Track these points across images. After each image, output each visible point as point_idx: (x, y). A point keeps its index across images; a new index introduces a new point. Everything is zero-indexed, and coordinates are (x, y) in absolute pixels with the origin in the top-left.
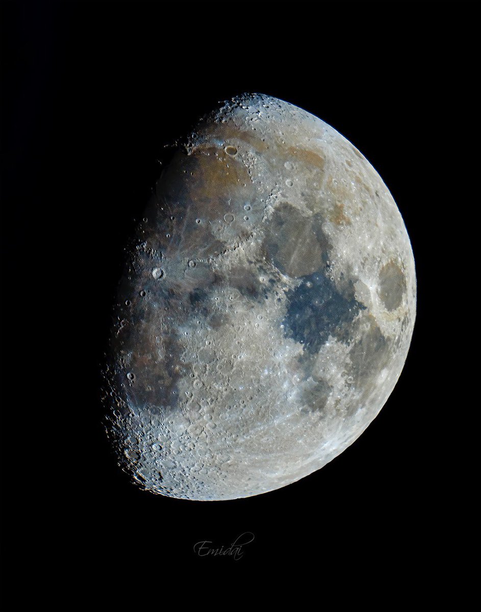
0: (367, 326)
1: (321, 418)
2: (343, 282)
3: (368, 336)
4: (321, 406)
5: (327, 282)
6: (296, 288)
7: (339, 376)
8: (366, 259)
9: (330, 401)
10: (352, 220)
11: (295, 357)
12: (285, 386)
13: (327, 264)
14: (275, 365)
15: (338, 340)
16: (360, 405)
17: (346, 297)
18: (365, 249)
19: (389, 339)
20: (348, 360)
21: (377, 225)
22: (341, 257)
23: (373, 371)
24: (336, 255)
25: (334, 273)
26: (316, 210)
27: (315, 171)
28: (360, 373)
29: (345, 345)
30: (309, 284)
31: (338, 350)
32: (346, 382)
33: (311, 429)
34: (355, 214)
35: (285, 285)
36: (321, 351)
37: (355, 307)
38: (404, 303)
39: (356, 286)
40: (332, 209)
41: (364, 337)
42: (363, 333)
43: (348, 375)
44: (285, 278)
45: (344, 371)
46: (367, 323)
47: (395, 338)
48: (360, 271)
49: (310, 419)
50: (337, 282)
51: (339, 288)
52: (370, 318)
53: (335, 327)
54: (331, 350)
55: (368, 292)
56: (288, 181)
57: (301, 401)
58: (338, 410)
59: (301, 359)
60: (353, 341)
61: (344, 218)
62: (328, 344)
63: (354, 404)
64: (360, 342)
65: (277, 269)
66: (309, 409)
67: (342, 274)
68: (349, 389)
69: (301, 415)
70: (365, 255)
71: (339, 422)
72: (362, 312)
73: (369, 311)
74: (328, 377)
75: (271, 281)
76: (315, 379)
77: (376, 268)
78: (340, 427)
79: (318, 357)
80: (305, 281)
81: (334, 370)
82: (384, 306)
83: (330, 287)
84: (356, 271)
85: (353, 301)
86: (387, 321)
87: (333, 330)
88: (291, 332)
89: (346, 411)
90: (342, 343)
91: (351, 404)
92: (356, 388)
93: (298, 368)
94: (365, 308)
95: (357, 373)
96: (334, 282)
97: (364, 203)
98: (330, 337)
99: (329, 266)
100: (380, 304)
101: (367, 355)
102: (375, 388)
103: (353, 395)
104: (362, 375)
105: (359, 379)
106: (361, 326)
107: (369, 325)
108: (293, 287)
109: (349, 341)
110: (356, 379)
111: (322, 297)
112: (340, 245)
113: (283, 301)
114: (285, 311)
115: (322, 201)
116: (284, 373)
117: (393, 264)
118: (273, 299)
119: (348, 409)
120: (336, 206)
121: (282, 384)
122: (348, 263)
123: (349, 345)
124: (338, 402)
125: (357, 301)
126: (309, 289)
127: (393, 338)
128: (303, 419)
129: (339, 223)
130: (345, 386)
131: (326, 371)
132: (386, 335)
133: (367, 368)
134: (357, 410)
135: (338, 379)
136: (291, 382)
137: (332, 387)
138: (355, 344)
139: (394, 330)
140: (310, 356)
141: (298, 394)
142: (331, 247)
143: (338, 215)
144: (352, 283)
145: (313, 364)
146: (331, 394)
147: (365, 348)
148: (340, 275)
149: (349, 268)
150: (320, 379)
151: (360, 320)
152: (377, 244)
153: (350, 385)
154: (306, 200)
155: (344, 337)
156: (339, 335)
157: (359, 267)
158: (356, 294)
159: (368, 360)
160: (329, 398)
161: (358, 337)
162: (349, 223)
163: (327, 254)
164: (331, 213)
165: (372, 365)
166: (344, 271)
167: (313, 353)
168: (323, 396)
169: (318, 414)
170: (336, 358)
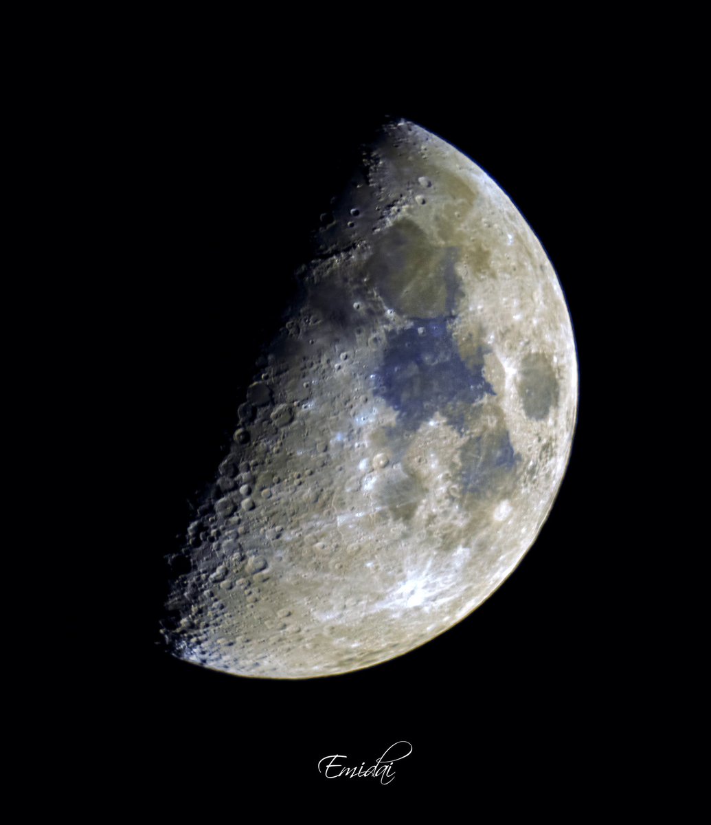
0: (492, 421)
1: (405, 536)
2: (469, 345)
3: (491, 436)
4: (406, 514)
5: (447, 338)
6: (402, 330)
7: (440, 476)
8: (508, 331)
9: (421, 513)
10: (499, 275)
11: (383, 427)
12: (362, 465)
13: (451, 313)
14: (353, 430)
15: (448, 423)
16: (463, 541)
17: (469, 366)
18: (509, 317)
19: (519, 457)
20: (457, 459)
21: (532, 299)
22: (474, 312)
23: (489, 494)
24: (467, 308)
25: (460, 329)
26: (451, 243)
27: (460, 201)
28: (470, 486)
29: (455, 434)
30: (420, 330)
31: (445, 438)
32: (448, 492)
33: (387, 550)
34: (505, 270)
35: (387, 321)
36: (420, 430)
37: (479, 386)
38: (550, 422)
39: (487, 357)
40: (473, 249)
41: (486, 435)
42: (485, 428)
43: (454, 481)
44: (389, 313)
45: (447, 472)
46: (493, 417)
47: (528, 461)
48: (496, 341)
49: (388, 531)
50: (459, 343)
51: (462, 351)
52: (498, 412)
53: (446, 403)
54: (434, 434)
55: (502, 374)
56: (419, 198)
57: (381, 497)
58: (430, 533)
59: (390, 432)
60: (468, 432)
61: (488, 268)
62: (432, 423)
63: (455, 534)
64: (479, 439)
65: (380, 298)
66: (390, 514)
67: (471, 335)
68: (450, 505)
69: (378, 520)
70: (509, 324)
71: (428, 556)
72: (489, 398)
73: (498, 400)
74: (424, 472)
75: (370, 312)
76: (406, 469)
77: (519, 348)
78: (429, 564)
79: (414, 439)
80: (417, 326)
81: (434, 465)
82: (521, 405)
83: (450, 346)
84: (490, 339)
85: (479, 378)
86: (522, 429)
87: (444, 405)
88: (383, 389)
89: (441, 540)
90: (452, 429)
91: (448, 531)
92: (461, 506)
93: (384, 444)
94: (493, 393)
95: (466, 484)
96: (457, 341)
97: (521, 265)
98: (437, 414)
99: (454, 317)
100: (516, 400)
101: (484, 463)
102: (488, 524)
103: (455, 518)
104: (474, 490)
105: (468, 495)
106: (482, 417)
107: (495, 422)
108: (398, 328)
109: (463, 430)
110: (463, 492)
111: (436, 355)
112: (475, 297)
113: (381, 344)
114: (381, 356)
115: (461, 236)
116: (364, 446)
117: (544, 358)
118: (368, 336)
119: (444, 537)
120: (480, 249)
121: (358, 462)
122: (480, 324)
123: (461, 436)
124: (432, 518)
125: (483, 379)
126: (421, 338)
127: (526, 459)
128: (378, 528)
129: (479, 270)
130: (446, 498)
131: (422, 462)
132: (517, 448)
133: (482, 484)
134: (456, 547)
135: (437, 483)
136: (370, 463)
137: (427, 490)
138: (470, 439)
139: (530, 449)
140: (403, 432)
141: (376, 484)
142: (463, 295)
143: (481, 260)
144: (482, 351)
145: (405, 445)
146: (424, 501)
147: (484, 453)
148: (467, 334)
149: (482, 331)
150: (412, 473)
151: (483, 407)
152: (527, 318)
153: (453, 499)
154: (439, 226)
155: (457, 422)
156: (450, 416)
157: (496, 337)
158: (484, 369)
159: (485, 473)
160: (421, 508)
161: (477, 431)
162: (493, 275)
163: (453, 301)
164: (472, 254)
165: (489, 483)
166: (474, 332)
167: (408, 430)
168: (412, 501)
169: (400, 527)
170: (440, 448)
